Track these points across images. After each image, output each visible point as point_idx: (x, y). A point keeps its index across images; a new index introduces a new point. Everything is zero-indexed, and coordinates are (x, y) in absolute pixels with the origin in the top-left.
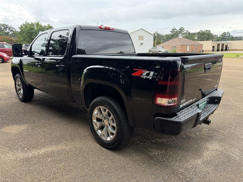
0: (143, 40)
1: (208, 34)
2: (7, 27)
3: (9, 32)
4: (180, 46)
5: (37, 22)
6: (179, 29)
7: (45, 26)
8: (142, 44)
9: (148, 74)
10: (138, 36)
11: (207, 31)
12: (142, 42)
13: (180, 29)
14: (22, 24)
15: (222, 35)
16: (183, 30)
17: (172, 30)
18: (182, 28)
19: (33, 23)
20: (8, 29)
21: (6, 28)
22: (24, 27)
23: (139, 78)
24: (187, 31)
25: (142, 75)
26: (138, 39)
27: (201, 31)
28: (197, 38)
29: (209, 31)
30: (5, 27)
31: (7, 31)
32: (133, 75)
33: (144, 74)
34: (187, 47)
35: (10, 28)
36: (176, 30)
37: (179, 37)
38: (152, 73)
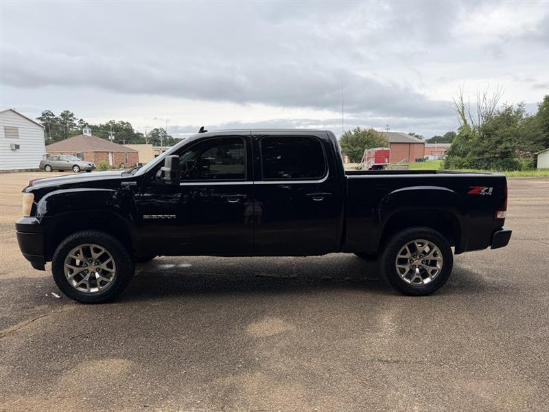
0: (17, 137)
1: (126, 130)
4: (93, 154)
6: (60, 114)
8: (17, 147)
9: (487, 191)
10: (3, 128)
11: (123, 123)
12: (17, 144)
13: (63, 115)
15: (153, 134)
16: (71, 118)
17: (43, 115)
18: (68, 112)
23: (478, 196)
24: (81, 120)
25: (480, 192)
26: (4, 134)
27: (110, 122)
28: (113, 138)
29: (128, 123)
32: (469, 193)
33: (483, 191)
34: (108, 158)
36: (53, 115)
37: (85, 134)
38: (491, 189)
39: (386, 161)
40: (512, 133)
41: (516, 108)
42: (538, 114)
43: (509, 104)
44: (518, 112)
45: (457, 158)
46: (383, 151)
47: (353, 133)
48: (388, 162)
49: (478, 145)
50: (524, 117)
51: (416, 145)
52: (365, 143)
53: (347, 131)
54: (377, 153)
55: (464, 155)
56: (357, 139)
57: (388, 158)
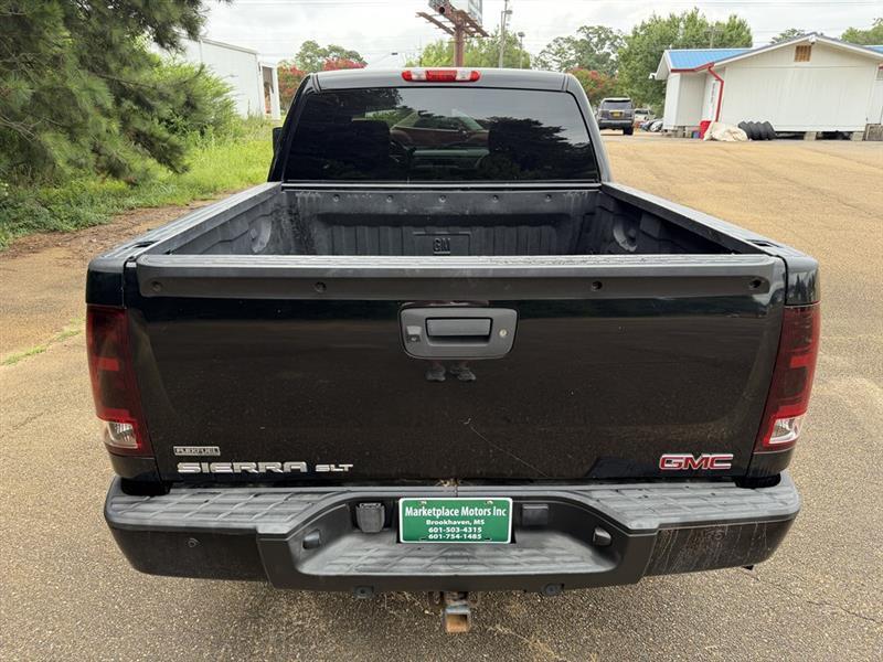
2: (608, 38)
3: (609, 54)
5: (689, 13)
7: (718, 24)
14: (639, 25)
19: (678, 15)
20: (608, 43)
21: (602, 41)
22: (643, 33)
30: (603, 36)
31: (606, 49)
35: (617, 37)
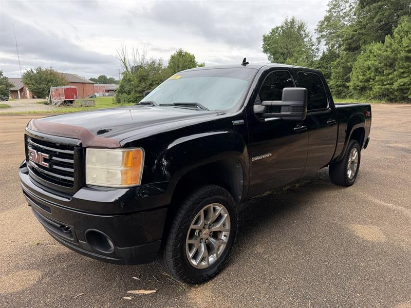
39: (75, 97)
40: (159, 78)
41: (157, 62)
42: (169, 67)
43: (154, 58)
44: (160, 64)
45: (125, 95)
46: (71, 88)
47: (35, 72)
48: (77, 98)
49: (138, 86)
50: (163, 68)
51: (87, 84)
52: (49, 82)
53: (29, 69)
54: (66, 90)
55: (129, 93)
56: (40, 78)
57: (76, 94)
